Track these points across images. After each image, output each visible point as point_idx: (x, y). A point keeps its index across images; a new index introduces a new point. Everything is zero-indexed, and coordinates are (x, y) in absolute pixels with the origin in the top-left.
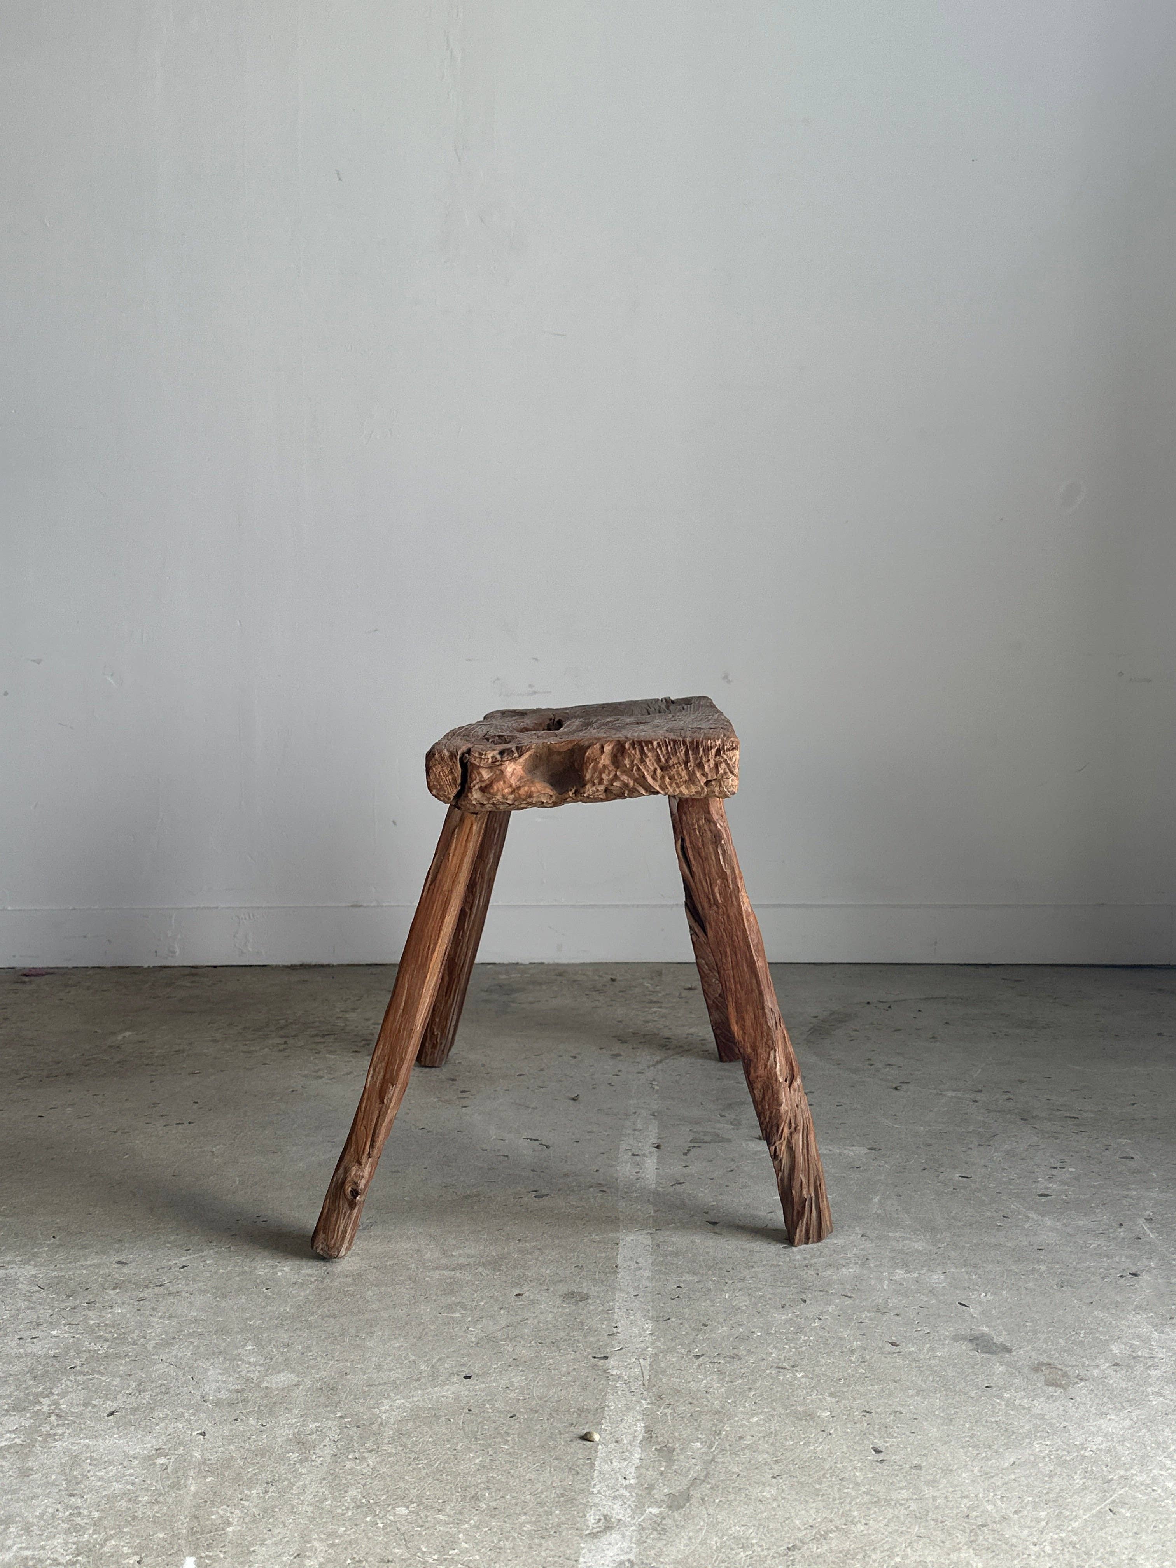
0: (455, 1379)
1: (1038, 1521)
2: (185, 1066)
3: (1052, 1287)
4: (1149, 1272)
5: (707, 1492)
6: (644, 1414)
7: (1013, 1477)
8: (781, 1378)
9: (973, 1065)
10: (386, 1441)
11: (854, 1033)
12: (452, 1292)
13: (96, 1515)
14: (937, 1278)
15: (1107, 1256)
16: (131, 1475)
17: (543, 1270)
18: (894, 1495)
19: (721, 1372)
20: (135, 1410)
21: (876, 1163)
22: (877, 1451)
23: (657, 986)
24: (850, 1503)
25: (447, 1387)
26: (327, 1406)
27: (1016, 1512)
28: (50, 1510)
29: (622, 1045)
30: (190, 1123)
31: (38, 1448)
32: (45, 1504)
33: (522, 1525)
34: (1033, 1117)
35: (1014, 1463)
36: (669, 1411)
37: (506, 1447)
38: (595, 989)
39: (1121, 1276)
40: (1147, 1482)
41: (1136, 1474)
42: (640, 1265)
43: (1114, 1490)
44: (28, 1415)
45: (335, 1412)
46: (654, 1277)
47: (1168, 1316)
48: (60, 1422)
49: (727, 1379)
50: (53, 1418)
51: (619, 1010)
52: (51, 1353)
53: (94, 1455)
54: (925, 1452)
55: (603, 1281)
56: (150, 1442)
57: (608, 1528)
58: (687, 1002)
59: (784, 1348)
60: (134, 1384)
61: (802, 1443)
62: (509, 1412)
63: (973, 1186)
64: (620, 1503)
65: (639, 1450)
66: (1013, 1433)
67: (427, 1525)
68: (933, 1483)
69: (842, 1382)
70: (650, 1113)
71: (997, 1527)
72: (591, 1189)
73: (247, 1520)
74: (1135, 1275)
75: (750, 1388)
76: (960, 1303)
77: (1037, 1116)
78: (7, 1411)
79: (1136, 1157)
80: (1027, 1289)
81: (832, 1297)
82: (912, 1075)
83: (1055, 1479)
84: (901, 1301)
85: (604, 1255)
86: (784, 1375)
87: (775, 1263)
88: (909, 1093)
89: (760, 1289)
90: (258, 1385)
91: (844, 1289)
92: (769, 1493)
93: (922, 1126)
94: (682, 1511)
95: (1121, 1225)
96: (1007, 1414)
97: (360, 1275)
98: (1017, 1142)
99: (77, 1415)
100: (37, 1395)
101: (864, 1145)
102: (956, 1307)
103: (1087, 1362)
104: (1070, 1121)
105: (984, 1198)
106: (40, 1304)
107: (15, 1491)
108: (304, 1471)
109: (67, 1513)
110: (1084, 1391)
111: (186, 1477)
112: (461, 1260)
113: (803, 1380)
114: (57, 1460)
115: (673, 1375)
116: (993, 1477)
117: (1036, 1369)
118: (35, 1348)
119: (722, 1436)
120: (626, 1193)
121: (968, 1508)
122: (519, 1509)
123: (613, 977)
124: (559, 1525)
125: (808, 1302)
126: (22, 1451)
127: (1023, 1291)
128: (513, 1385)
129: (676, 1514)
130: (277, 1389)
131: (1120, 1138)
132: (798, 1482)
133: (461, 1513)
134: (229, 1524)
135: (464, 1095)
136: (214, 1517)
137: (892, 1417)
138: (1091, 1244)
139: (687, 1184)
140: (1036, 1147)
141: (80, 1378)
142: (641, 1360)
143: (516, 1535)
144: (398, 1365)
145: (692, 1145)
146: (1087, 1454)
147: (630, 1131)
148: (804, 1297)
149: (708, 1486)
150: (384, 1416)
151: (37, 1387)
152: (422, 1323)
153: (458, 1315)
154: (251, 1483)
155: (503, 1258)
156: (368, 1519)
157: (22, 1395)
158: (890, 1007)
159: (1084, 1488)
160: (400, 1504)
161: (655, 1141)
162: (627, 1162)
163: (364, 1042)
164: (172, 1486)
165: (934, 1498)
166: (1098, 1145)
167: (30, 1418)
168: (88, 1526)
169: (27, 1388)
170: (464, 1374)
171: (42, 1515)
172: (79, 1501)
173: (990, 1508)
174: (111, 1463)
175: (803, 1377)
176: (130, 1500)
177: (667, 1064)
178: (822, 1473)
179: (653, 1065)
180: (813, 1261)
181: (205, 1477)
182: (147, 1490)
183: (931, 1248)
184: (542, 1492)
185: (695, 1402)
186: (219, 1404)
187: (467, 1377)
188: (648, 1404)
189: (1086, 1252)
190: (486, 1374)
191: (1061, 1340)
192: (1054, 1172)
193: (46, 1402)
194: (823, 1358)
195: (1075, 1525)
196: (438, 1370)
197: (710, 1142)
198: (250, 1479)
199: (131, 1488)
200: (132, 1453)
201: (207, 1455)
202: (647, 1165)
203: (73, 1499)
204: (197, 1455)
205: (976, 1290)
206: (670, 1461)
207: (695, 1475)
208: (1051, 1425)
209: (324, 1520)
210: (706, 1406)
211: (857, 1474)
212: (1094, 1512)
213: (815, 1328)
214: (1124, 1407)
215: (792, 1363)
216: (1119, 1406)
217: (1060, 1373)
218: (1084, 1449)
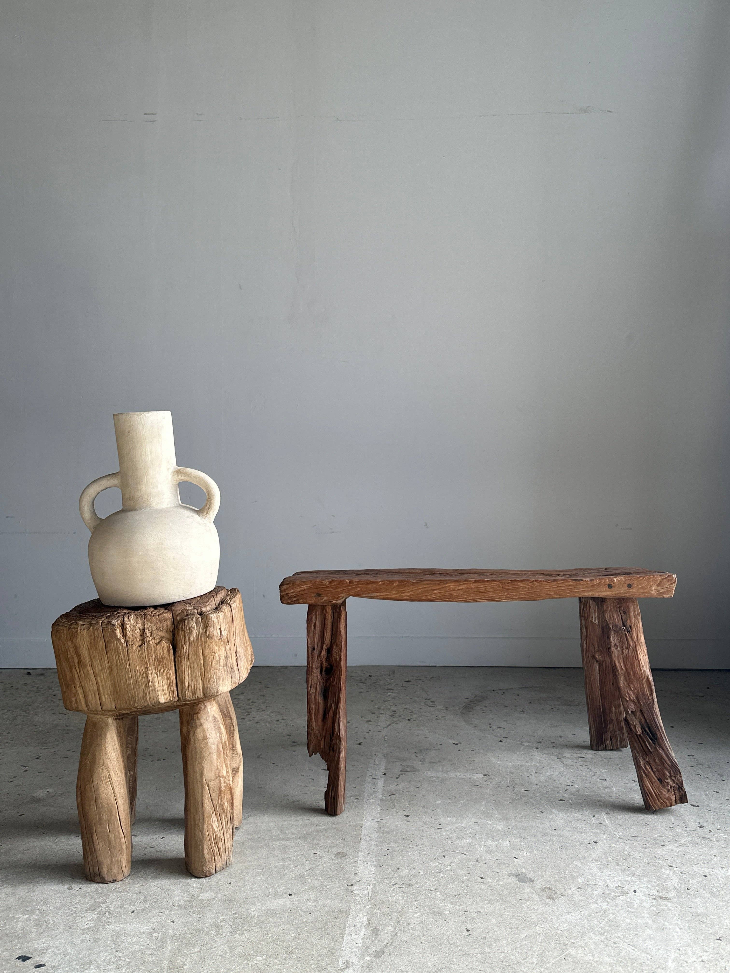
0: (285, 896)
1: (532, 963)
2: (160, 727)
3: (557, 849)
4: (602, 841)
5: (392, 950)
6: (367, 913)
7: (525, 943)
8: (430, 895)
9: (539, 727)
10: (253, 925)
11: (484, 708)
12: (285, 853)
13: (128, 960)
14: (506, 844)
15: (584, 833)
16: (142, 942)
17: (327, 841)
18: (473, 952)
19: (403, 892)
20: (143, 910)
21: (486, 783)
22: (468, 930)
23: (392, 679)
24: (453, 955)
25: (281, 900)
26: (228, 909)
27: (524, 959)
28: (108, 958)
29: (372, 715)
30: (164, 759)
31: (101, 929)
32: (105, 955)
33: (311, 965)
34: (563, 757)
35: (526, 936)
36: (379, 911)
37: (306, 928)
38: (361, 681)
39: (589, 843)
40: (583, 945)
41: (578, 942)
42: (372, 838)
43: (567, 949)
44: (96, 912)
45: (231, 912)
46: (377, 845)
47: (607, 864)
48: (110, 916)
49: (406, 895)
50: (107, 914)
51: (372, 694)
53: (126, 932)
54: (489, 930)
55: (354, 847)
56: (150, 925)
57: (348, 967)
58: (405, 690)
59: (433, 880)
60: (142, 897)
61: (435, 927)
62: (307, 912)
63: (530, 795)
64: (354, 955)
65: (364, 930)
66: (528, 922)
67: (270, 965)
68: (490, 946)
69: (457, 897)
70: (382, 755)
72: (352, 798)
73: (193, 963)
74: (595, 842)
75: (415, 900)
76: (514, 857)
77: (565, 756)
78: (86, 910)
79: (607, 779)
80: (545, 850)
81: (457, 854)
82: (509, 733)
83: (543, 944)
84: (488, 856)
85: (355, 833)
86: (431, 894)
87: (433, 837)
88: (507, 744)
89: (425, 851)
90: (197, 898)
91: (463, 850)
92: (419, 950)
93: (510, 762)
94: (380, 959)
95: (594, 816)
96: (527, 913)
97: (243, 843)
98: (553, 771)
99: (117, 913)
100: (99, 903)
101: (481, 773)
102: (512, 859)
103: (566, 887)
104: (580, 760)
105: (533, 802)
107: (93, 949)
108: (218, 940)
109: (115, 959)
110: (563, 901)
111: (166, 942)
112: (290, 835)
113: (439, 896)
114: (110, 934)
115: (381, 894)
116: (516, 943)
117: (543, 890)
119: (401, 923)
120: (368, 800)
121: (503, 958)
122: (310, 958)
123: (370, 674)
124: (327, 965)
125: (446, 857)
126: (94, 930)
127: (544, 851)
128: (310, 899)
129: (377, 960)
130: (206, 900)
131: (602, 769)
132: (432, 945)
133: (285, 960)
134: (185, 964)
135: (294, 744)
136: (178, 961)
137: (476, 914)
138: (578, 827)
139: (397, 794)
140: (562, 774)
141: (118, 894)
142: (368, 886)
143: (308, 970)
144: (259, 889)
145: (401, 773)
146: (559, 932)
147: (372, 765)
148: (444, 854)
149: (393, 947)
150: (253, 913)
151: (99, 898)
152: (270, 868)
153: (287, 864)
154: (194, 945)
155: (309, 834)
156: (245, 962)
157: (93, 902)
158: (504, 693)
159: (555, 948)
160: (259, 955)
161: (384, 771)
162: (369, 783)
163: (247, 713)
164: (160, 947)
165: (489, 953)
166: (591, 773)
167: (97, 914)
168: (124, 966)
169: (94, 899)
170: (288, 893)
171: (105, 960)
172: (120, 953)
173: (512, 957)
174: (133, 936)
175: (440, 894)
176: (142, 953)
177: (393, 726)
178: (442, 941)
179: (386, 727)
180: (450, 836)
181: (175, 942)
182: (150, 949)
183: (506, 828)
184: (320, 950)
185: (390, 907)
186: (180, 907)
187: (290, 895)
188: (370, 908)
189: (575, 831)
190: (299, 893)
191: (556, 876)
192: (568, 787)
193: (103, 906)
194: (449, 885)
195: (548, 965)
196: (277, 891)
197: (409, 772)
198: (194, 944)
199: (143, 948)
200: (142, 931)
201: (175, 932)
202: (379, 784)
203: (118, 953)
204: (171, 932)
205: (523, 851)
206: (377, 935)
207: (387, 942)
208: (545, 918)
209: (226, 963)
210: (395, 909)
211: (458, 941)
212: (557, 959)
213: (448, 870)
214: (579, 909)
215: (435, 888)
216: (577, 909)
217: (554, 892)
218: (558, 929)
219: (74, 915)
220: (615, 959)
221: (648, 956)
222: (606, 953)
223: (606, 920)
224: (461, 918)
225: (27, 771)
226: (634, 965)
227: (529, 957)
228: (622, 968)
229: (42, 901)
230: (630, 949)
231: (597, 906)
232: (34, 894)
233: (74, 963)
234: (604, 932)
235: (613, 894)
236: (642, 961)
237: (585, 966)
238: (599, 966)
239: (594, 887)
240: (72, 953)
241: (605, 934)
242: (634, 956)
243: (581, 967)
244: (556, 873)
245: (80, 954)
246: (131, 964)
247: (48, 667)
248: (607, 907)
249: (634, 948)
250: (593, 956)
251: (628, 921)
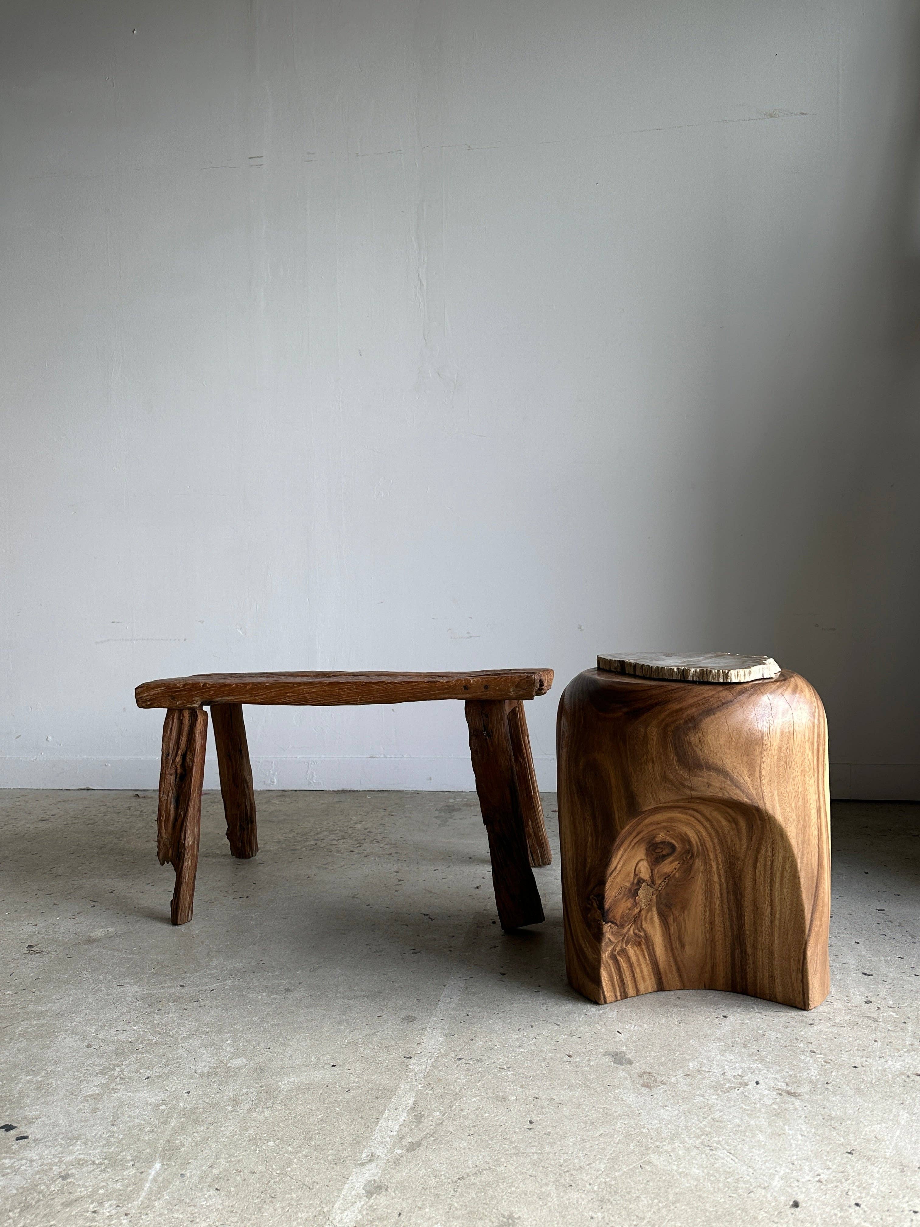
0: (327, 1067)
4: (734, 1015)
5: (431, 1142)
6: (417, 1093)
7: (597, 1143)
8: (499, 1075)
16: (145, 1115)
17: (398, 1001)
18: (528, 1150)
19: (468, 1070)
22: (531, 1123)
24: (503, 1153)
25: (322, 1072)
31: (105, 1096)
36: (431, 1092)
37: (338, 1109)
39: (717, 1018)
40: (669, 1150)
41: (665, 1145)
42: (452, 1000)
43: (648, 1154)
46: (456, 1008)
47: (731, 1045)
48: (121, 1082)
49: (469, 1074)
53: (131, 1102)
54: (556, 1124)
55: (428, 1010)
57: (371, 1160)
59: (508, 1056)
60: (164, 1061)
61: (493, 1115)
62: (347, 1088)
64: (384, 1146)
65: (406, 1115)
66: (610, 1115)
68: (552, 1144)
69: (531, 1079)
71: (574, 1173)
73: (193, 1144)
74: (725, 1017)
75: (479, 1080)
76: (618, 1031)
78: (97, 1074)
80: (660, 1022)
81: (549, 1025)
83: (619, 1145)
85: (435, 993)
86: (501, 1073)
89: (511, 1018)
91: (557, 1020)
92: (463, 1144)
96: (611, 1104)
99: (130, 1078)
102: (614, 1034)
103: (671, 1073)
106: (134, 1010)
110: (661, 1091)
113: (510, 1076)
114: (112, 1104)
115: (441, 1070)
116: (587, 1142)
117: (641, 1076)
118: (124, 1037)
119: (453, 1109)
121: (564, 1160)
124: (347, 1157)
125: (534, 1028)
126: (97, 1098)
127: (657, 1025)
128: (355, 1072)
129: (409, 1154)
132: (481, 1139)
133: (300, 1147)
134: (184, 1146)
136: (177, 1142)
137: (549, 1103)
141: (139, 1056)
142: (429, 1060)
144: (300, 1057)
146: (644, 1131)
148: (533, 1024)
149: (433, 1139)
151: (116, 1060)
152: (322, 1032)
153: (343, 1027)
155: (379, 992)
157: (108, 1064)
159: (633, 1152)
165: (549, 1153)
167: (107, 1079)
169: (111, 1061)
170: (332, 1064)
173: (576, 1161)
174: (138, 1107)
175: (511, 1074)
178: (496, 1134)
181: (181, 1118)
185: (447, 1087)
186: (202, 1075)
187: (333, 1066)
188: (422, 1087)
190: (344, 1065)
191: (664, 1058)
193: (118, 1069)
194: (527, 1063)
195: (617, 1173)
196: (320, 1061)
198: (202, 1121)
204: (181, 1105)
205: (630, 1022)
206: (420, 1122)
207: (428, 1132)
208: (632, 1112)
210: (452, 1090)
211: (514, 1136)
212: (631, 1167)
213: (531, 1044)
214: (678, 1103)
215: (509, 1066)
216: (676, 1101)
217: (653, 1078)
218: (644, 1128)
219: (81, 1078)
220: (705, 1171)
221: (750, 1170)
222: (696, 1162)
223: (709, 1118)
224: (527, 1106)
226: (728, 1180)
227: (597, 1162)
228: (711, 1184)
230: (729, 1160)
231: (703, 1100)
234: (702, 1135)
235: (727, 1085)
236: (740, 1176)
237: (664, 1178)
238: (683, 1180)
239: (707, 1075)
240: (63, 1124)
241: (703, 1137)
242: (732, 1169)
243: (658, 1179)
244: (665, 1053)
245: (71, 1125)
248: (715, 1101)
249: (734, 1158)
250: (678, 1166)
251: (737, 1121)
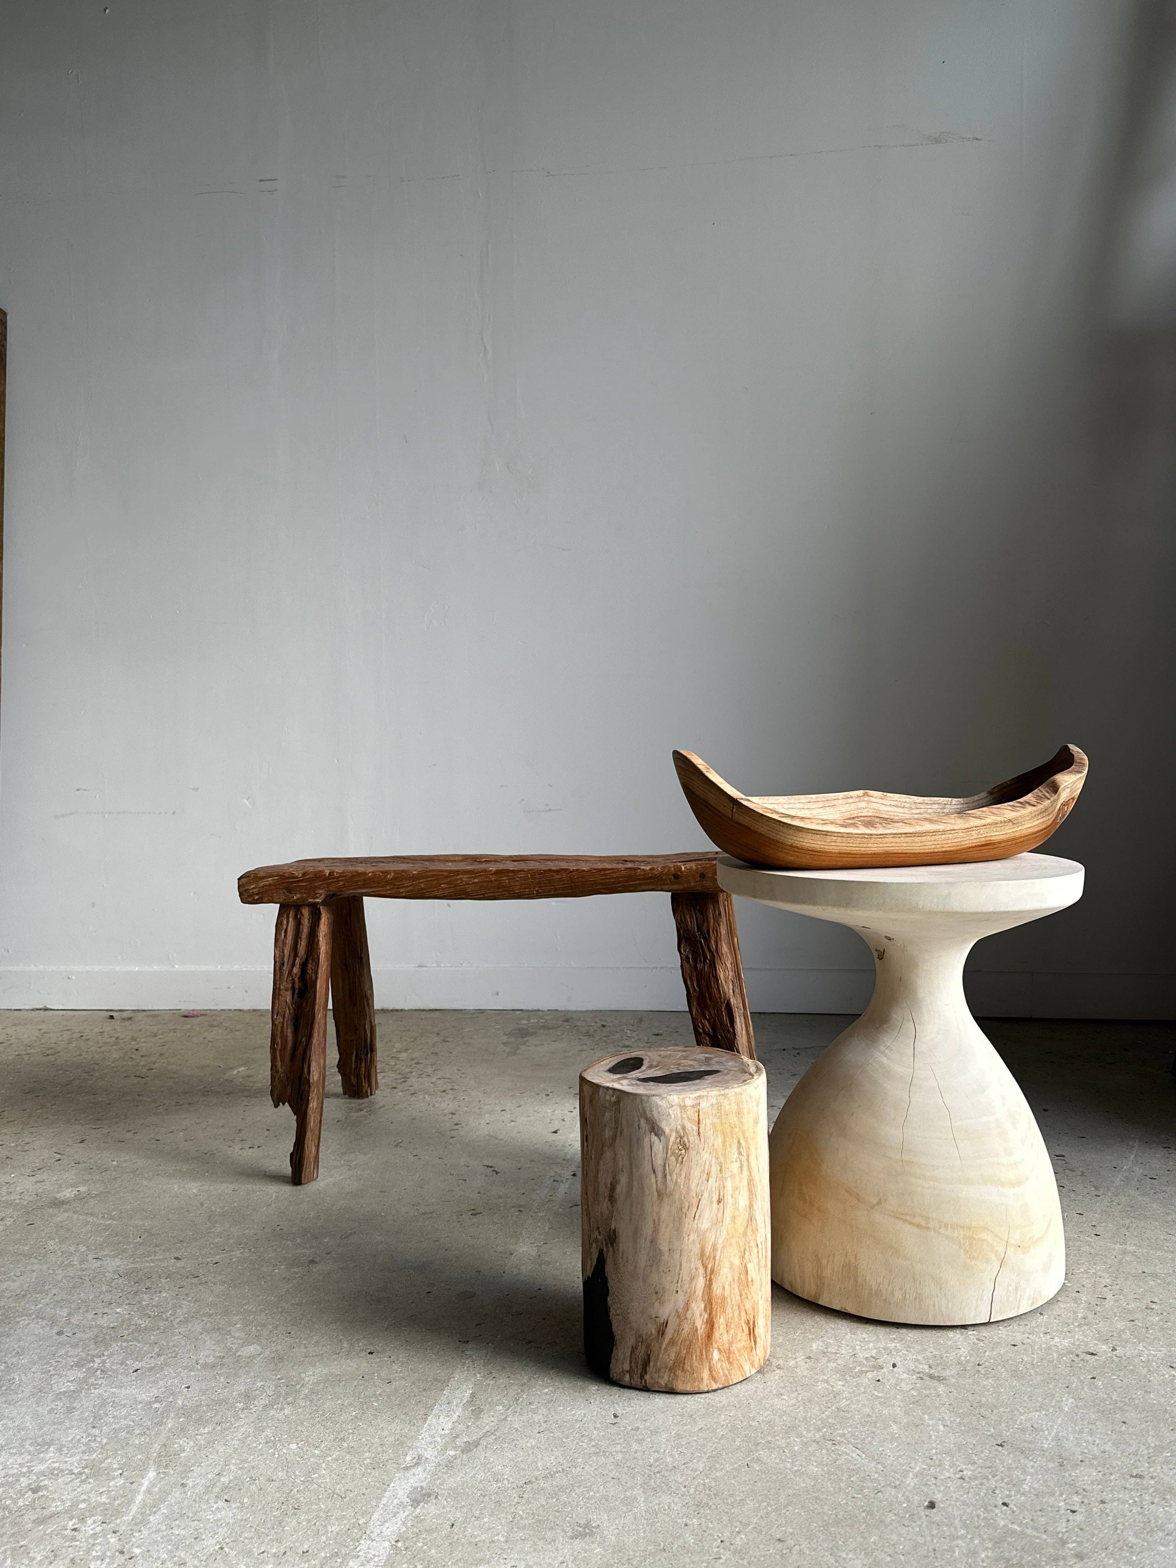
5: (492, 1441)
10: (301, 1397)
12: (385, 1290)
13: (105, 1441)
16: (134, 1415)
17: (453, 1274)
20: (151, 1369)
22: (615, 1417)
25: (355, 1360)
26: (273, 1371)
28: (78, 1437)
31: (83, 1393)
32: (75, 1433)
37: (376, 1404)
43: (757, 1451)
44: (84, 1370)
45: (276, 1375)
48: (102, 1376)
50: (99, 1372)
52: (112, 1325)
53: (116, 1399)
56: (153, 1392)
57: (416, 1464)
60: (156, 1350)
61: (568, 1409)
62: (387, 1379)
64: (432, 1446)
65: (461, 1410)
67: (305, 1457)
73: (195, 1449)
78: (72, 1366)
85: (498, 1263)
90: (235, 1353)
92: (531, 1443)
94: (470, 1454)
99: (114, 1371)
100: (93, 1356)
106: (116, 1288)
107: (61, 1423)
108: (243, 1416)
109: (88, 1439)
111: (168, 1418)
114: (92, 1402)
118: (103, 1321)
119: (519, 1402)
122: (367, 1449)
124: (387, 1461)
126: (73, 1395)
128: (398, 1360)
129: (465, 1456)
132: (553, 1437)
133: (329, 1450)
134: (184, 1451)
135: (456, 1127)
136: (176, 1446)
141: (125, 1344)
143: (358, 1466)
144: (329, 1342)
149: (494, 1437)
151: (95, 1349)
152: (356, 1312)
153: (382, 1306)
155: (430, 1263)
156: (270, 1451)
157: (84, 1355)
160: (294, 1442)
164: (157, 1424)
167: (85, 1372)
169: (89, 1351)
170: (369, 1351)
171: (72, 1440)
172: (98, 1431)
174: (124, 1406)
176: (128, 1432)
181: (180, 1418)
182: (141, 1425)
186: (205, 1366)
187: (371, 1353)
190: (384, 1351)
193: (97, 1360)
196: (354, 1347)
198: (207, 1421)
199: (132, 1424)
200: (140, 1399)
201: (186, 1402)
203: (94, 1430)
204: (180, 1402)
206: (477, 1419)
209: (243, 1451)
211: (595, 1432)
219: (53, 1372)
224: (612, 1397)
225: (60, 1160)
229: (14, 1350)
230: (854, 1455)
231: (827, 1387)
232: (8, 1340)
233: (29, 1442)
235: (858, 1369)
239: (833, 1357)
240: (30, 1427)
245: (41, 1429)
246: (109, 1447)
247: (141, 1008)
248: (842, 1388)
249: (861, 1453)
251: (867, 1410)
